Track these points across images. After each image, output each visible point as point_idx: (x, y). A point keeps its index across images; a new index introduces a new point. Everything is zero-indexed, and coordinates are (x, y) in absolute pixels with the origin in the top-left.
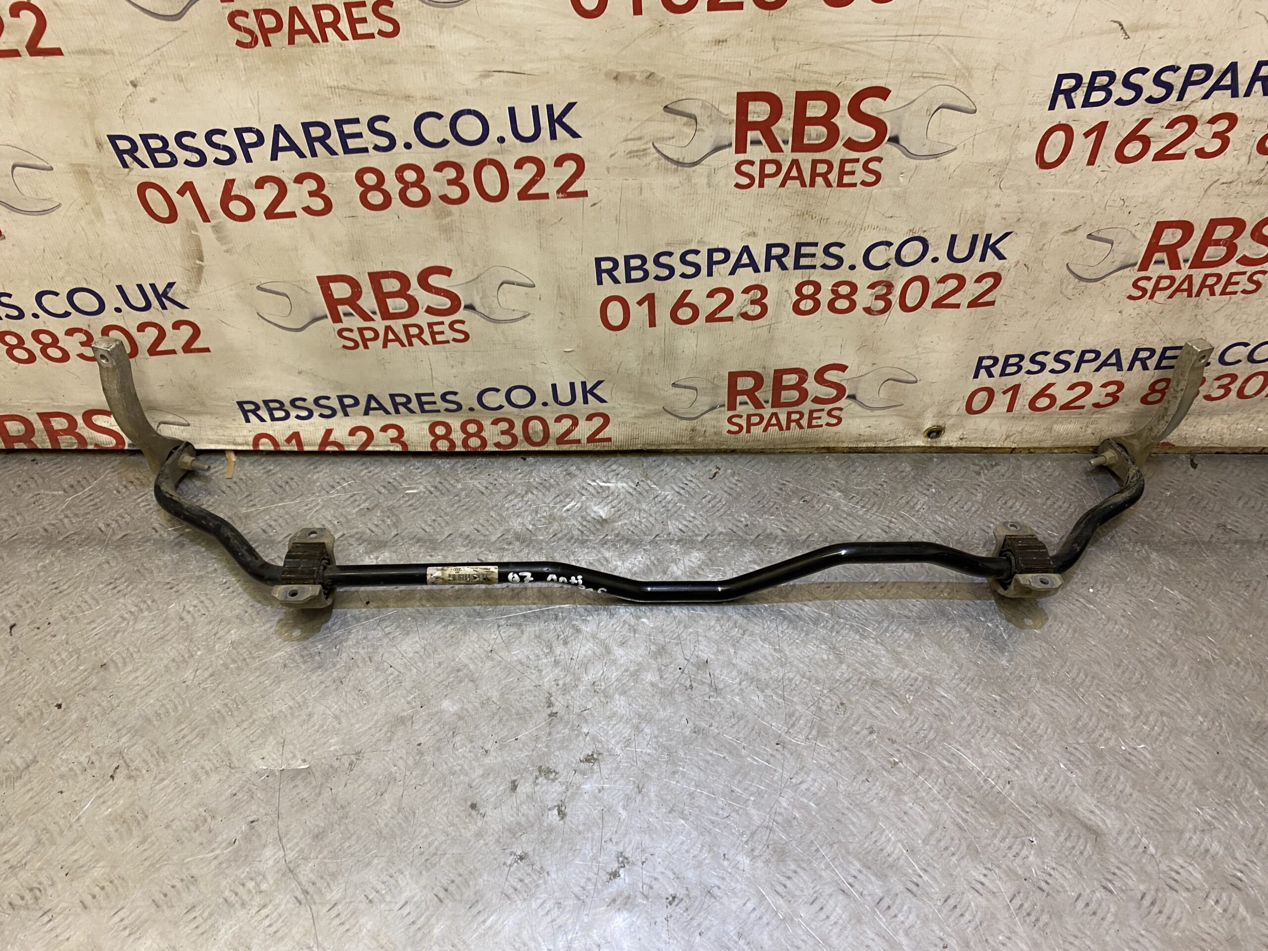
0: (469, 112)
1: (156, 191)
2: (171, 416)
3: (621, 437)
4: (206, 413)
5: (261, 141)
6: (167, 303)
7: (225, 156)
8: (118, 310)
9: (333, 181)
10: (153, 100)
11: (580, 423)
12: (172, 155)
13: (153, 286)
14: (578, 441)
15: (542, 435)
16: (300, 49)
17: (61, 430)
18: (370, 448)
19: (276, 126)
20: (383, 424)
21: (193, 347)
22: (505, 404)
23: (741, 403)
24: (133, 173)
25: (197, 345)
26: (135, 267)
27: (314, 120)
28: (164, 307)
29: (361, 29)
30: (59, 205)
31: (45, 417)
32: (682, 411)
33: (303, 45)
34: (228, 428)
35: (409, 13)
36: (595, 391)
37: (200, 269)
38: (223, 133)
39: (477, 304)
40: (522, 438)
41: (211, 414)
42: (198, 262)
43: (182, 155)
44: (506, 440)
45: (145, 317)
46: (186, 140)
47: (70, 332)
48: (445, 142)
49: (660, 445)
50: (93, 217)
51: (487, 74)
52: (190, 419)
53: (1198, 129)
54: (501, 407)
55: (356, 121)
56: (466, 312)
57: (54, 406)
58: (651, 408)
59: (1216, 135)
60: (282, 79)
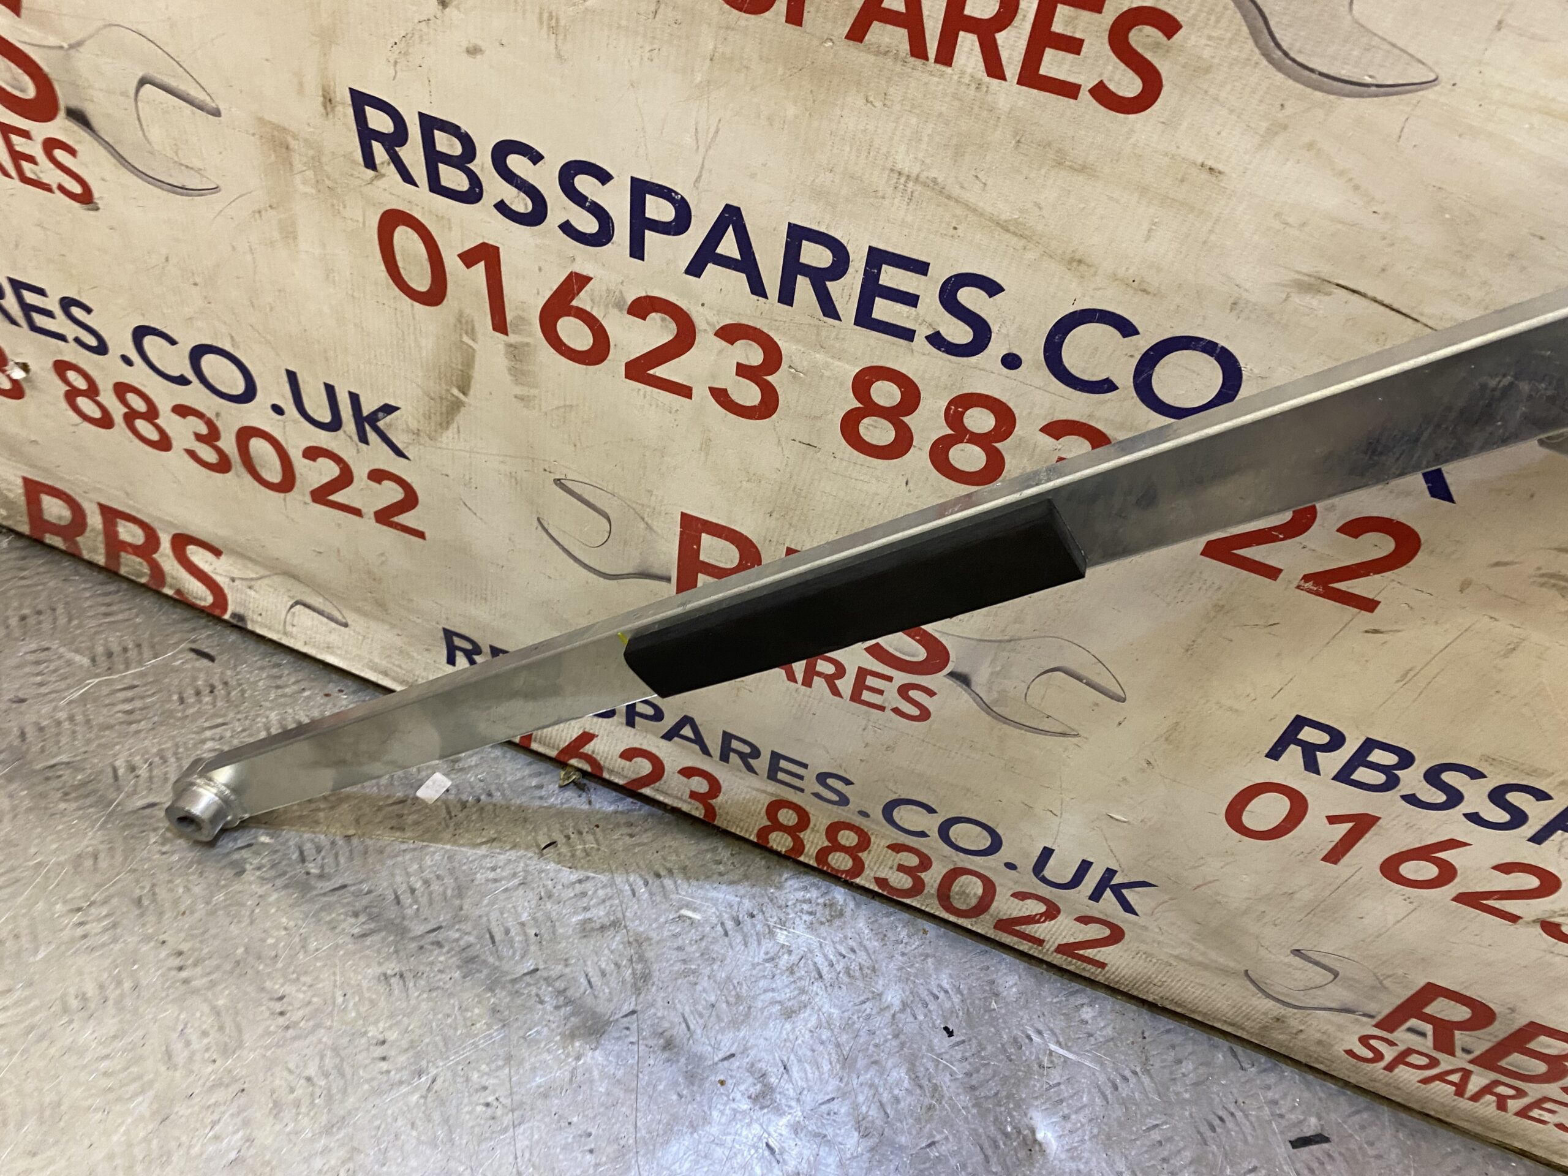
0: (1209, 348)
1: (415, 236)
2: (321, 600)
3: (1126, 972)
4: (383, 621)
5: (681, 223)
6: (372, 435)
7: (588, 224)
8: (278, 410)
9: (802, 364)
10: (473, 51)
11: (1060, 918)
12: (475, 181)
13: (354, 398)
14: (1040, 942)
15: (974, 902)
16: (872, 58)
17: (130, 545)
18: (647, 791)
19: (728, 208)
20: (689, 763)
21: (396, 519)
22: (934, 833)
23: (1410, 1030)
24: (380, 183)
25: (405, 519)
26: (331, 353)
27: (823, 229)
28: (364, 439)
29: (1053, 64)
30: (216, 189)
31: (110, 515)
32: (1279, 988)
33: (882, 52)
34: (412, 657)
35: (1208, 70)
36: (1125, 891)
37: (456, 406)
38: (604, 177)
39: (980, 679)
40: (934, 891)
41: (393, 626)
42: (455, 391)
43: (496, 188)
44: (904, 882)
45: (323, 439)
46: (516, 163)
47: (182, 411)
48: (1106, 386)
49: (1194, 1012)
50: (276, 235)
51: (1316, 285)
52: (351, 617)
54: (923, 834)
55: (921, 268)
56: (949, 682)
57: (129, 506)
58: (1221, 960)
60: (791, 111)
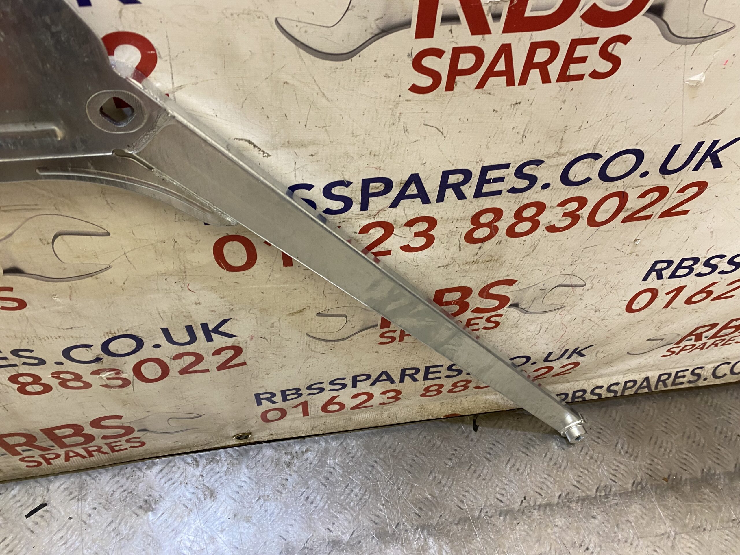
53: (395, 231)
59: (417, 234)
